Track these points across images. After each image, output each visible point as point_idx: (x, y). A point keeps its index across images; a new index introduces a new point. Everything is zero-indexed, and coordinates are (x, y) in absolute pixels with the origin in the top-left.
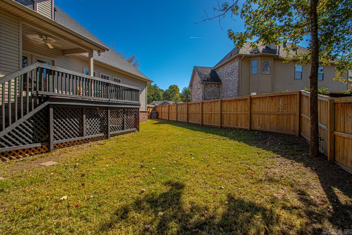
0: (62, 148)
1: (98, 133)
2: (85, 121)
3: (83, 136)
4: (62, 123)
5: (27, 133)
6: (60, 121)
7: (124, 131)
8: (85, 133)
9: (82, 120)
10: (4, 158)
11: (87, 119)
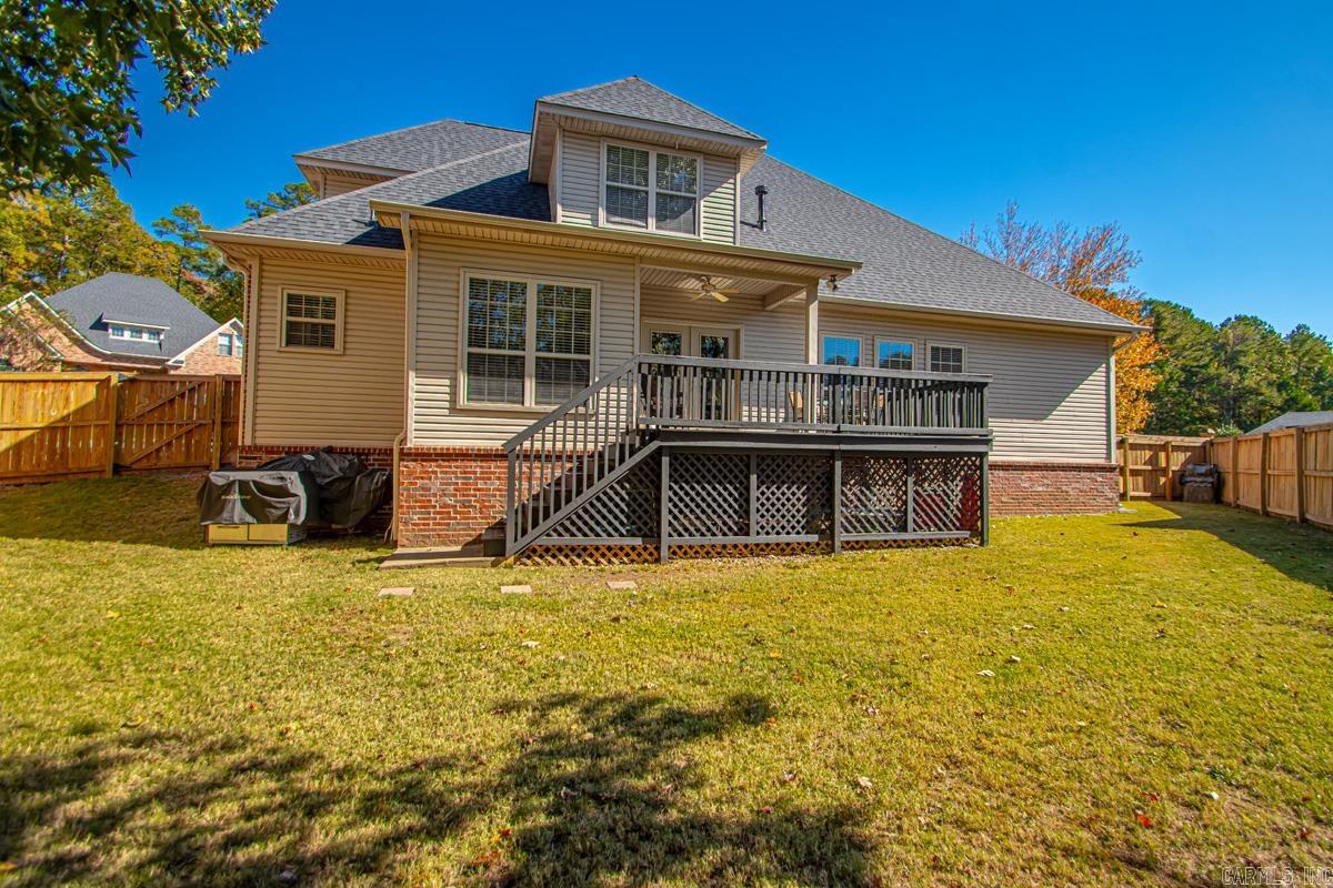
0: (691, 557)
1: (798, 533)
2: (754, 493)
3: (747, 534)
4: (693, 493)
5: (617, 511)
6: (687, 488)
7: (903, 536)
8: (754, 528)
9: (747, 489)
10: (574, 558)
11: (763, 488)
